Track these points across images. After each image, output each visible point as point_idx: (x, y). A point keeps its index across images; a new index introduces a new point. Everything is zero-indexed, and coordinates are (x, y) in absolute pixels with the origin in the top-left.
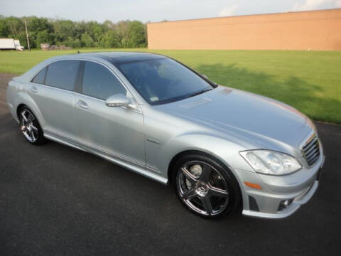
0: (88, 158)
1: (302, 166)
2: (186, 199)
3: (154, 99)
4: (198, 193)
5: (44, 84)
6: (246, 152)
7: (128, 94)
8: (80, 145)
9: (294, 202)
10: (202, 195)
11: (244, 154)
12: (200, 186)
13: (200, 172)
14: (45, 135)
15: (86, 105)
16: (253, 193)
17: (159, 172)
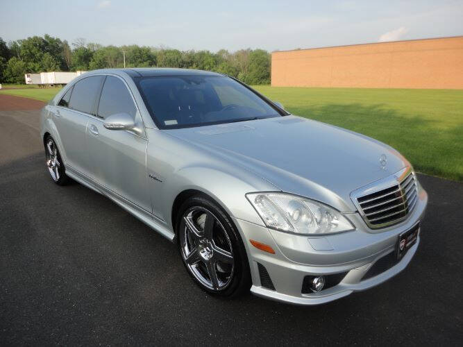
0: (102, 202)
1: (354, 226)
2: (191, 264)
3: (168, 123)
4: (203, 255)
6: (256, 195)
7: (138, 115)
8: (96, 185)
9: (342, 283)
10: (206, 258)
11: (252, 197)
12: (205, 245)
14: (66, 171)
15: (97, 130)
16: (262, 258)
17: (165, 222)
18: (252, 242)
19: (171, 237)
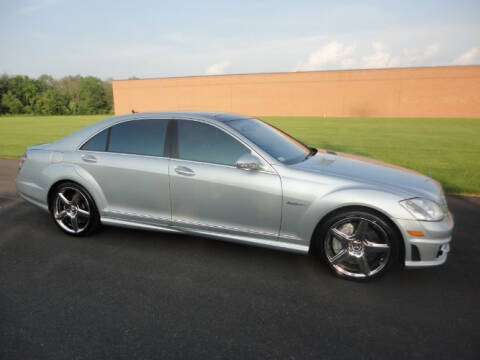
1: (444, 214)
3: (282, 159)
4: (352, 254)
5: (107, 150)
6: (405, 202)
10: (358, 256)
13: (352, 230)
14: (102, 219)
15: (191, 171)
16: (416, 241)
17: (299, 239)
18: (409, 232)
19: (306, 249)
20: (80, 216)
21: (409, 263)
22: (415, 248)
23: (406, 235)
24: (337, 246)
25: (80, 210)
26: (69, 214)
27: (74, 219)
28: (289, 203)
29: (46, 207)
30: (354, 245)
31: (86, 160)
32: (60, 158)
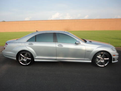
2: (98, 64)
4: (101, 61)
5: (36, 41)
6: (111, 49)
13: (101, 56)
14: (35, 60)
15: (62, 45)
16: (114, 57)
17: (89, 59)
19: (91, 61)
20: (28, 60)
21: (113, 62)
22: (114, 58)
23: (112, 56)
24: (97, 60)
25: (27, 58)
26: (24, 60)
27: (26, 61)
28: (87, 51)
29: (15, 59)
30: (102, 59)
31: (30, 44)
32: (20, 44)
